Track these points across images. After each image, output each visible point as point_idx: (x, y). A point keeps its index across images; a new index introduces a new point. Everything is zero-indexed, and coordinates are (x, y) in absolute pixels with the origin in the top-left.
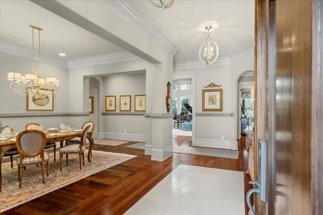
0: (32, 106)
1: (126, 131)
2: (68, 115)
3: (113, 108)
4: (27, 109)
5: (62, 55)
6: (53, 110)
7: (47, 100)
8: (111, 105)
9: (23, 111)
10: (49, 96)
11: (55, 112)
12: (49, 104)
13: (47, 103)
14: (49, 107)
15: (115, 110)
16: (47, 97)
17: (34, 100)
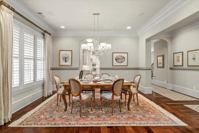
0: (115, 63)
1: (194, 87)
2: (138, 69)
3: (180, 63)
4: (113, 65)
5: (129, 28)
6: (127, 66)
7: (124, 59)
8: (178, 60)
9: (111, 66)
10: (125, 57)
11: (129, 67)
12: (125, 62)
13: (124, 61)
14: (125, 63)
15: (183, 66)
16: (124, 58)
17: (116, 60)
